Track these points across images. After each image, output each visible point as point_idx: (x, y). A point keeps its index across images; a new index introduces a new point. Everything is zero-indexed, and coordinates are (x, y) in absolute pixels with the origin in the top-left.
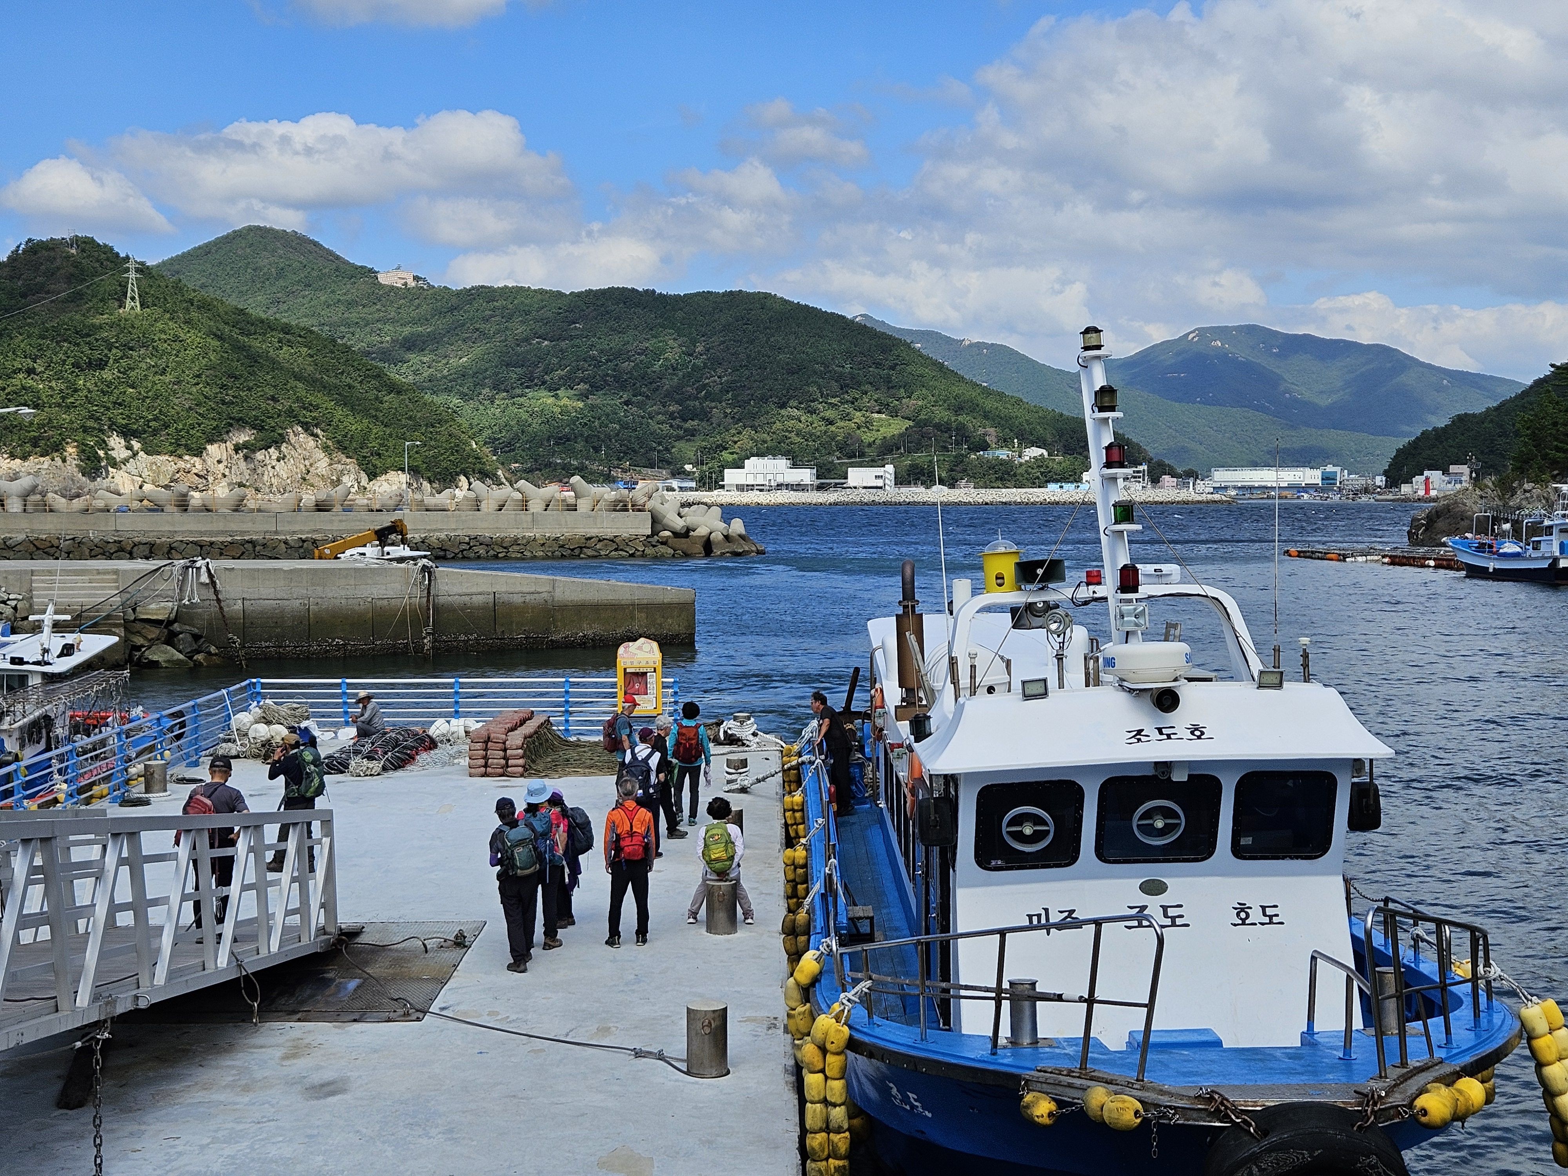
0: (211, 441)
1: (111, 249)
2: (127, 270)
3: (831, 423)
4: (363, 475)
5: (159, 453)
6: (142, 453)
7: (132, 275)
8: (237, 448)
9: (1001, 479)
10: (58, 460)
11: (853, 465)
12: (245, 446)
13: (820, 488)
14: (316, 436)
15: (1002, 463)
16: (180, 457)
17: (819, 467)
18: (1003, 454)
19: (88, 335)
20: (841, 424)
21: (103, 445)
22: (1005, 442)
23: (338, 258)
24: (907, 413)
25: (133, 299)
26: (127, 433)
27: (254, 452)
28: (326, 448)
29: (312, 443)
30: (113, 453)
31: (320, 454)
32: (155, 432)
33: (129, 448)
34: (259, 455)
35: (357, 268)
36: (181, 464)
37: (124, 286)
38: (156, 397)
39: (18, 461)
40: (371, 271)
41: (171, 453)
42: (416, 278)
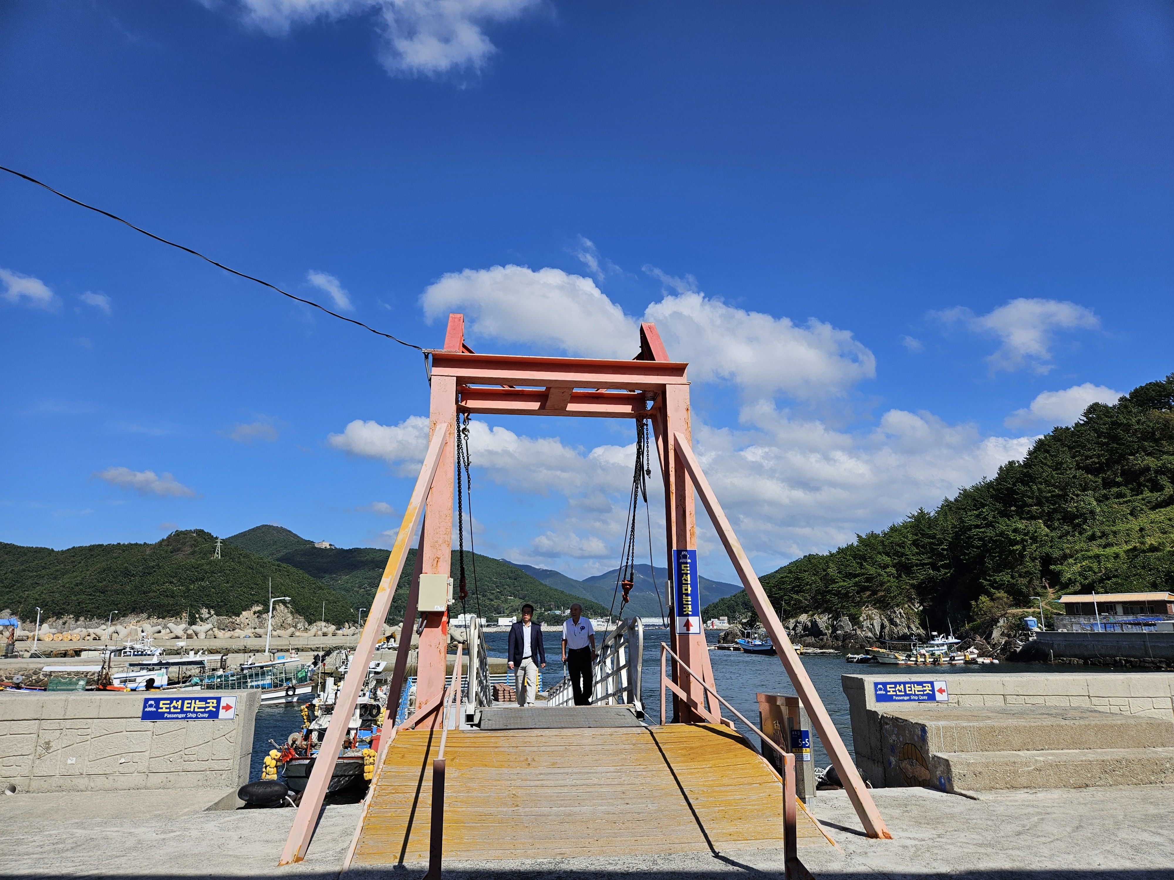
0: (245, 610)
1: (210, 534)
2: (217, 542)
3: (492, 600)
4: (306, 623)
5: (221, 615)
6: (215, 616)
7: (219, 544)
8: (255, 613)
9: (557, 622)
10: (179, 619)
11: (500, 617)
12: (259, 612)
13: (488, 626)
14: (288, 607)
15: (557, 616)
16: (231, 617)
17: (487, 618)
18: (558, 612)
19: (197, 568)
20: (495, 601)
21: (198, 612)
22: (559, 608)
23: (298, 537)
24: (521, 596)
25: (218, 553)
26: (208, 607)
27: (261, 614)
28: (292, 613)
29: (286, 611)
30: (203, 616)
31: (289, 615)
32: (221, 607)
33: (209, 613)
34: (264, 616)
35: (306, 541)
36: (231, 620)
37: (214, 548)
38: (223, 592)
39: (161, 619)
40: (312, 542)
41: (227, 615)
42: (330, 545)
